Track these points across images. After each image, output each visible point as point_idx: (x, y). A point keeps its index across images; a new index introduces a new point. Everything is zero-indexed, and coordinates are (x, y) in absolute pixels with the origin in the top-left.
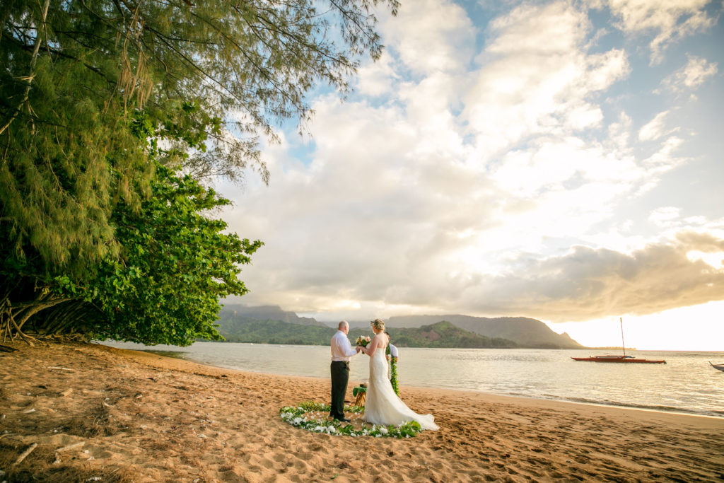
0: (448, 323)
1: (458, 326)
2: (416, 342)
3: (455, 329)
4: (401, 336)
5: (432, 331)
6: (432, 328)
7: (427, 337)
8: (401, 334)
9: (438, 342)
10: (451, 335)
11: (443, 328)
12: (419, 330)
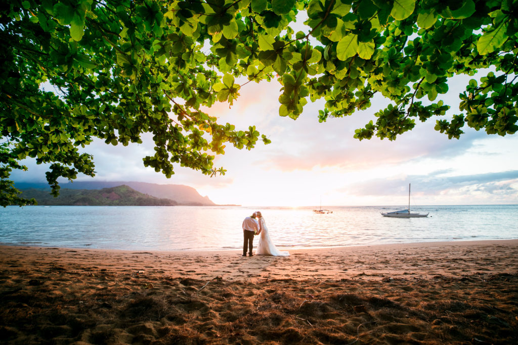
0: (127, 187)
1: (135, 189)
2: (97, 201)
3: (133, 192)
4: (82, 196)
5: (113, 193)
6: (113, 190)
7: (108, 198)
8: (82, 195)
9: (117, 201)
10: (129, 196)
11: (123, 190)
12: (100, 192)
